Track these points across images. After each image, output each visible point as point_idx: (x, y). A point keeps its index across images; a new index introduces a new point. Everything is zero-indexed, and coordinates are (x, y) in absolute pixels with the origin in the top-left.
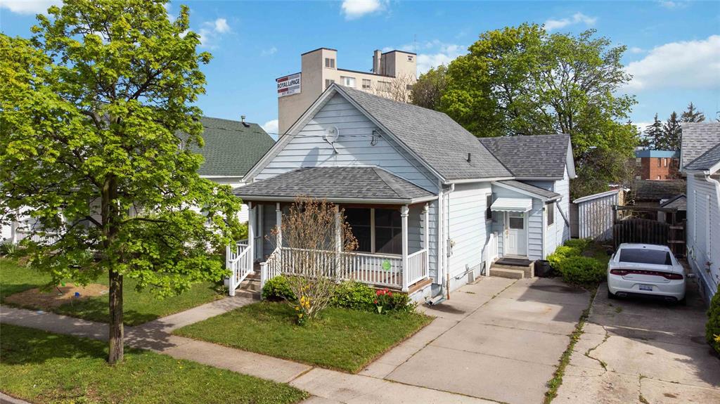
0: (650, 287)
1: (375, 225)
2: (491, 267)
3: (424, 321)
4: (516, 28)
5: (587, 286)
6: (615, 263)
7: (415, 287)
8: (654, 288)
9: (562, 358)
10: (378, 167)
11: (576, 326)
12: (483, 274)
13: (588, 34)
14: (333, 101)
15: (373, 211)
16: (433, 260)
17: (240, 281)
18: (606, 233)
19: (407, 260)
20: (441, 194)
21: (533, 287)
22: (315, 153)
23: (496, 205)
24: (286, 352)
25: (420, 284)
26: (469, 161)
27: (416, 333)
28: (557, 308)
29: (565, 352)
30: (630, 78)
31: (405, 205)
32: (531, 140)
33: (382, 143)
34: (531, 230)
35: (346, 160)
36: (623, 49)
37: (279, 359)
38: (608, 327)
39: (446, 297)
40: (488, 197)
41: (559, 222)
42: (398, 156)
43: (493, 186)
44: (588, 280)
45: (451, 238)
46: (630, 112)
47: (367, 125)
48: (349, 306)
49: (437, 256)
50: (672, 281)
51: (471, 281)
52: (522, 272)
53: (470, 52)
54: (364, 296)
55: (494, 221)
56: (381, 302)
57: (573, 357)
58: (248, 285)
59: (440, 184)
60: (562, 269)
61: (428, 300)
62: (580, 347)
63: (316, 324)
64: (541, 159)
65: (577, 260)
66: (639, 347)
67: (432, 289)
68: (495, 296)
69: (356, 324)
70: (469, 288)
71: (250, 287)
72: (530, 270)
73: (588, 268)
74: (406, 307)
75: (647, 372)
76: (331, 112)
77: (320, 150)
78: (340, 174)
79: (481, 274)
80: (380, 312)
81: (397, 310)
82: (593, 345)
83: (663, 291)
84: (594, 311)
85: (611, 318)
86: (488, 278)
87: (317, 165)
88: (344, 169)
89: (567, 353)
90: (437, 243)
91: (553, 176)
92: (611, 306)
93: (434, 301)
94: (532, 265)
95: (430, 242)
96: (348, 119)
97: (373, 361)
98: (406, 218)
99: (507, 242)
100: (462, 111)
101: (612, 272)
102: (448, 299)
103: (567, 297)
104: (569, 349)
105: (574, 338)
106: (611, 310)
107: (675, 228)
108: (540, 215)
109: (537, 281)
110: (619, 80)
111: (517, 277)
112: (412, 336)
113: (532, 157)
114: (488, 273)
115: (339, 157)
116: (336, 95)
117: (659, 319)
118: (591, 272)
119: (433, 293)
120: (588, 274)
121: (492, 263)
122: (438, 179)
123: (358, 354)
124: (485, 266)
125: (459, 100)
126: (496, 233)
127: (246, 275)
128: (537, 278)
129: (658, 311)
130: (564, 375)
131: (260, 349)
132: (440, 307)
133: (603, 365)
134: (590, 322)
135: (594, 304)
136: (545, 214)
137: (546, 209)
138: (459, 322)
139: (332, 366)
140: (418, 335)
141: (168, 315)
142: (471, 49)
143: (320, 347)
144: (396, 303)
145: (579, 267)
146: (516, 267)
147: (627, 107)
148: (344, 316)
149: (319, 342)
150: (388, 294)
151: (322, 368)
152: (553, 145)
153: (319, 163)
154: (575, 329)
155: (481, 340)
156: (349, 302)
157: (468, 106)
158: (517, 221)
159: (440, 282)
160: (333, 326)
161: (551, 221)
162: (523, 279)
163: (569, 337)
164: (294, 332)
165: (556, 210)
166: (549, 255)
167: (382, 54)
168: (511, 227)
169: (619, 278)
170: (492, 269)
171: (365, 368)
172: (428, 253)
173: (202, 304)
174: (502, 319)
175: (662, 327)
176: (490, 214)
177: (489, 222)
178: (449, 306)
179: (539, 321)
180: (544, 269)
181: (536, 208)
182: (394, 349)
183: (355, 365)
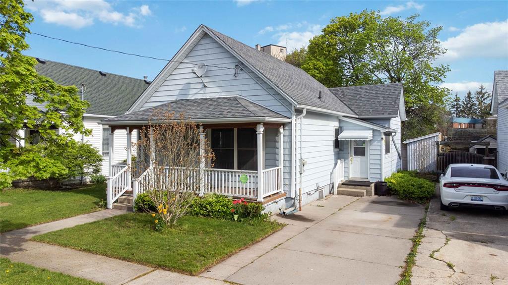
0: (480, 198)
1: (238, 148)
2: (338, 187)
3: (275, 228)
4: (359, 13)
5: (420, 201)
6: (447, 178)
7: (269, 199)
8: (484, 199)
9: (407, 259)
10: (240, 97)
11: (416, 231)
12: (331, 193)
13: (412, 18)
14: (202, 42)
15: (236, 130)
16: (287, 176)
17: (118, 196)
18: (430, 166)
19: (262, 173)
20: (294, 118)
21: (374, 202)
22: (187, 87)
23: (343, 136)
24: (133, 254)
25: (275, 196)
26: (320, 98)
27: (266, 237)
28: (396, 218)
29: (410, 254)
30: (445, 51)
31: (259, 123)
32: (371, 88)
33: (243, 76)
34: (372, 157)
35: (213, 92)
36: (440, 28)
37: (124, 261)
38: (446, 232)
39: (299, 209)
40: (336, 130)
41: (394, 154)
42: (257, 87)
43: (340, 121)
44: (421, 196)
45: (303, 158)
46: (445, 77)
47: (230, 61)
48: (209, 215)
49: (291, 173)
50: (500, 192)
51: (321, 197)
52: (364, 191)
53: (323, 33)
54: (223, 206)
55: (341, 150)
56: (237, 211)
57: (418, 258)
58: (125, 199)
59: (293, 109)
60: (398, 188)
61: (282, 211)
62: (424, 249)
63: (173, 230)
64: (379, 102)
65: (410, 180)
66: (481, 250)
67: (286, 202)
68: (341, 209)
69: (212, 230)
70: (319, 203)
71: (126, 201)
72: (371, 188)
73: (420, 187)
74: (260, 216)
75: (497, 273)
76: (200, 51)
77: (191, 85)
78: (207, 103)
79: (330, 193)
80: (236, 219)
81: (253, 218)
82: (436, 248)
83: (494, 201)
84: (430, 220)
85: (447, 225)
86: (335, 196)
87: (190, 97)
88: (211, 99)
89: (412, 254)
90: (290, 161)
91: (389, 114)
92: (445, 215)
93: (287, 212)
94: (373, 185)
95: (284, 160)
96: (216, 56)
97: (218, 263)
98: (261, 135)
99: (351, 167)
100: (317, 76)
101: (446, 185)
102: (300, 210)
103: (403, 208)
104: (412, 251)
105: (416, 241)
106: (446, 219)
107: (488, 158)
108: (379, 144)
109: (376, 198)
110: (436, 54)
111: (360, 195)
112: (262, 240)
113: (371, 101)
114: (335, 192)
115: (208, 90)
116: (205, 35)
117: (492, 226)
118: (423, 189)
119: (287, 205)
120: (421, 192)
121: (339, 184)
122: (291, 104)
123: (204, 256)
124: (333, 187)
125: (315, 68)
126: (343, 160)
127: (123, 191)
128: (376, 196)
129: (488, 219)
130: (412, 276)
131: (109, 252)
132: (292, 217)
133: (450, 266)
134: (428, 228)
135: (429, 214)
136: (383, 143)
137: (384, 139)
138: (308, 228)
139: (174, 268)
140: (268, 239)
141: (41, 224)
142: (324, 30)
143: (169, 249)
144: (250, 211)
145: (413, 186)
146: (359, 187)
147: (442, 74)
148: (202, 224)
149: (169, 246)
150: (244, 203)
151: (164, 269)
152: (389, 91)
153: (190, 96)
154: (415, 234)
155: (328, 243)
156: (209, 212)
157: (322, 73)
158: (360, 149)
159: (293, 196)
160: (188, 232)
161: (387, 151)
162: (365, 197)
163: (411, 241)
164: (150, 237)
165: (391, 143)
166: (387, 178)
167: (261, 48)
168: (354, 155)
169: (451, 190)
170: (340, 189)
171: (207, 269)
172: (282, 169)
173: (78, 215)
174: (348, 226)
175: (497, 232)
176: (338, 144)
177: (337, 150)
178: (300, 216)
179: (382, 227)
180: (382, 189)
181: (376, 138)
182: (241, 252)
183: (197, 267)
